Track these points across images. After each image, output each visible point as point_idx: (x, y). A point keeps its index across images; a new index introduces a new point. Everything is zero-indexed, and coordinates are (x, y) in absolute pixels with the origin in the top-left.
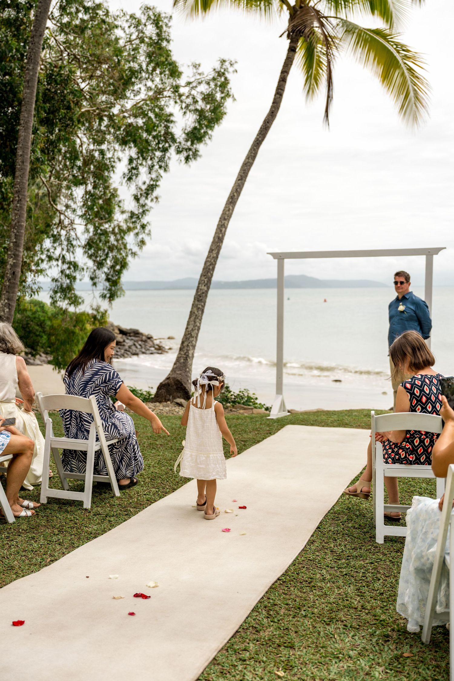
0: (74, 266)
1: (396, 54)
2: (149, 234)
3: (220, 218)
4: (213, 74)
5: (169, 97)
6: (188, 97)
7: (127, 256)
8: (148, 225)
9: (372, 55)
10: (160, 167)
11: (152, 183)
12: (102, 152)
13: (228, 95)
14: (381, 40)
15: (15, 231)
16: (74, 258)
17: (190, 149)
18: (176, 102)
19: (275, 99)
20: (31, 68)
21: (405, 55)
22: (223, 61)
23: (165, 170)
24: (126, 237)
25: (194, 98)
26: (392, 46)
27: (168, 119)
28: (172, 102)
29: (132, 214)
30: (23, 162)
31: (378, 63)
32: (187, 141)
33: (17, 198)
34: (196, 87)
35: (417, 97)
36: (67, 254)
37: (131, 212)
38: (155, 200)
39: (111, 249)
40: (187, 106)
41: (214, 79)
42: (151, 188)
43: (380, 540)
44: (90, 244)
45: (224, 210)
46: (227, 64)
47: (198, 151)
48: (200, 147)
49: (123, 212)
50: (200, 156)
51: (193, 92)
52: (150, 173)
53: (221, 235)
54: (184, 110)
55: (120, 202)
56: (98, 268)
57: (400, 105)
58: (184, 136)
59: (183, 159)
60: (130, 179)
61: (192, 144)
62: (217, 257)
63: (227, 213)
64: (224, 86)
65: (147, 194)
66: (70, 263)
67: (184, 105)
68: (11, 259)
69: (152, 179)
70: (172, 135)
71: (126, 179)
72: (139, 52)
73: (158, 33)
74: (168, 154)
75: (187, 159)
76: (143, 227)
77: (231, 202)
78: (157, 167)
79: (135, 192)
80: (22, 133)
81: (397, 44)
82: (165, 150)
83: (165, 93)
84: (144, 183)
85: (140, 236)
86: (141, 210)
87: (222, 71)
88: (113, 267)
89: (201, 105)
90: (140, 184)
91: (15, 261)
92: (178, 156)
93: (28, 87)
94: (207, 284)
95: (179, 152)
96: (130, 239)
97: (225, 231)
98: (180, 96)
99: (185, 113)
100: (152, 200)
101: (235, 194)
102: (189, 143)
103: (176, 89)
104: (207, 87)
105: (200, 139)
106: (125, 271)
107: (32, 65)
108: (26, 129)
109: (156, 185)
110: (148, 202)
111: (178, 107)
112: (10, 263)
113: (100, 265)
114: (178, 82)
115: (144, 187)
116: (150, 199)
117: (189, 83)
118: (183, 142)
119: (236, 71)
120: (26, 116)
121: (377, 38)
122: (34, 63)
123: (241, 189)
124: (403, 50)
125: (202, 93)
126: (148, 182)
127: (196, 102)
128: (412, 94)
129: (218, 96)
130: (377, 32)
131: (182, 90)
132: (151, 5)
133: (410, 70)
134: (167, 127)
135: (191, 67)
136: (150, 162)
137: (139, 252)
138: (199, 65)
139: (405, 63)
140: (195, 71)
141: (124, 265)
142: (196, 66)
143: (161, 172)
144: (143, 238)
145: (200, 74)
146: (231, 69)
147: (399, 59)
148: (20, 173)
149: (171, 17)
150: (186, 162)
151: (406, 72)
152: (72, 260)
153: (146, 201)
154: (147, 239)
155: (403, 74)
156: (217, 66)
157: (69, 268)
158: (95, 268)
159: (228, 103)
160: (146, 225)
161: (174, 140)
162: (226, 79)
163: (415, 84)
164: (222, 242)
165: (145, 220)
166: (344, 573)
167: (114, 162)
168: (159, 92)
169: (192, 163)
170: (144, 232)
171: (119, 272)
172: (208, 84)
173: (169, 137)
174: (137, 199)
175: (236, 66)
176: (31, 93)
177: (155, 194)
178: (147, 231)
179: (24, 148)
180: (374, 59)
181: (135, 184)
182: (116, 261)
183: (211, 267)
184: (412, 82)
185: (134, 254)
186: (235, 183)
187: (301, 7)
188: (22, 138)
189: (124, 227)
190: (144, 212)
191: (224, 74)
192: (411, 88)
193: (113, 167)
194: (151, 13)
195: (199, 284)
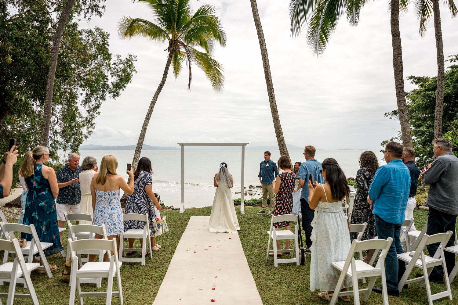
0: (57, 142)
1: (211, 63)
2: (94, 128)
3: (143, 125)
4: (126, 60)
5: (105, 68)
6: (114, 69)
7: (82, 138)
8: (94, 124)
9: (202, 62)
10: (101, 99)
11: (97, 105)
12: (71, 90)
13: (134, 70)
14: (206, 57)
15: (45, 128)
16: (57, 138)
17: (115, 92)
18: (108, 71)
19: (164, 76)
20: (55, 52)
21: (215, 64)
22: (130, 56)
23: (103, 100)
24: (82, 129)
25: (117, 69)
26: (210, 60)
27: (105, 78)
28: (106, 71)
29: (87, 119)
30: (50, 95)
31: (204, 66)
32: (114, 88)
33: (46, 112)
34: (118, 65)
35: (219, 81)
36: (53, 136)
37: (86, 118)
38: (98, 114)
39: (74, 134)
40: (114, 73)
41: (126, 63)
42: (96, 108)
43: (276, 265)
44: (63, 132)
45: (145, 122)
46: (132, 57)
47: (119, 93)
48: (120, 91)
49: (80, 117)
50: (120, 95)
51: (117, 67)
52: (95, 101)
53: (144, 133)
54: (112, 75)
55: (79, 112)
56: (67, 143)
57: (213, 83)
58: (112, 85)
59: (112, 96)
60: (86, 103)
61: (116, 89)
62: (143, 142)
63: (146, 123)
64: (131, 66)
65: (94, 111)
66: (55, 141)
67: (112, 72)
68: (42, 141)
69: (97, 104)
70: (108, 85)
71: (84, 103)
72: (92, 48)
73: (102, 40)
74: (105, 93)
75: (114, 96)
76: (92, 125)
77: (148, 119)
78: (99, 98)
79: (88, 109)
80: (49, 82)
81: (212, 60)
82: (104, 91)
83: (103, 66)
84: (93, 105)
85: (90, 129)
86: (91, 118)
87: (130, 59)
88: (74, 143)
89: (120, 73)
90: (91, 106)
91: (44, 142)
92: (109, 95)
93: (53, 61)
94: (139, 154)
95: (110, 93)
96: (84, 130)
97: (146, 131)
98: (110, 68)
99: (113, 76)
100: (97, 113)
101: (149, 115)
102: (115, 89)
103: (109, 65)
104: (123, 66)
105: (120, 88)
106: (80, 145)
107: (55, 51)
108: (52, 80)
109: (99, 107)
110: (95, 114)
111: (109, 73)
112: (42, 143)
113: (68, 141)
114: (110, 62)
115: (92, 107)
116: (95, 113)
117: (115, 63)
118: (112, 88)
119: (137, 61)
120: (52, 74)
121: (204, 56)
122: (56, 50)
123: (152, 113)
124: (215, 62)
125: (121, 68)
126: (95, 105)
127: (118, 71)
128: (217, 79)
129: (128, 70)
130: (204, 54)
131: (111, 66)
132: (100, 28)
133: (217, 70)
134: (105, 82)
135: (116, 57)
136: (95, 96)
137: (89, 136)
138: (120, 56)
139: (215, 67)
140: (118, 58)
141: (80, 142)
142: (119, 56)
143: (101, 101)
144: (91, 130)
145: (120, 60)
146: (134, 59)
147: (213, 65)
148: (48, 100)
149: (109, 34)
150: (113, 97)
151: (215, 70)
152: (56, 139)
153: (93, 113)
154: (93, 130)
155: (214, 71)
156: (128, 57)
157: (54, 143)
158: (65, 143)
159: (134, 73)
160: (93, 124)
161: (108, 87)
162: (132, 63)
163: (218, 76)
164: (145, 136)
165: (93, 122)
166: (277, 281)
167: (77, 95)
168: (100, 66)
169: (117, 98)
170: (92, 127)
171: (78, 145)
172: (124, 64)
173: (106, 86)
174: (88, 112)
175: (136, 58)
176: (55, 64)
177: (98, 110)
178: (93, 127)
179: (50, 89)
180: (203, 64)
181: (88, 105)
182: (76, 140)
183: (140, 147)
184: (218, 74)
185: (86, 137)
186: (149, 110)
187: (175, 40)
188: (49, 84)
189: (81, 124)
190: (92, 118)
191: (130, 61)
192: (217, 77)
193: (76, 96)
194: (100, 31)
195: (135, 154)
